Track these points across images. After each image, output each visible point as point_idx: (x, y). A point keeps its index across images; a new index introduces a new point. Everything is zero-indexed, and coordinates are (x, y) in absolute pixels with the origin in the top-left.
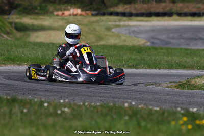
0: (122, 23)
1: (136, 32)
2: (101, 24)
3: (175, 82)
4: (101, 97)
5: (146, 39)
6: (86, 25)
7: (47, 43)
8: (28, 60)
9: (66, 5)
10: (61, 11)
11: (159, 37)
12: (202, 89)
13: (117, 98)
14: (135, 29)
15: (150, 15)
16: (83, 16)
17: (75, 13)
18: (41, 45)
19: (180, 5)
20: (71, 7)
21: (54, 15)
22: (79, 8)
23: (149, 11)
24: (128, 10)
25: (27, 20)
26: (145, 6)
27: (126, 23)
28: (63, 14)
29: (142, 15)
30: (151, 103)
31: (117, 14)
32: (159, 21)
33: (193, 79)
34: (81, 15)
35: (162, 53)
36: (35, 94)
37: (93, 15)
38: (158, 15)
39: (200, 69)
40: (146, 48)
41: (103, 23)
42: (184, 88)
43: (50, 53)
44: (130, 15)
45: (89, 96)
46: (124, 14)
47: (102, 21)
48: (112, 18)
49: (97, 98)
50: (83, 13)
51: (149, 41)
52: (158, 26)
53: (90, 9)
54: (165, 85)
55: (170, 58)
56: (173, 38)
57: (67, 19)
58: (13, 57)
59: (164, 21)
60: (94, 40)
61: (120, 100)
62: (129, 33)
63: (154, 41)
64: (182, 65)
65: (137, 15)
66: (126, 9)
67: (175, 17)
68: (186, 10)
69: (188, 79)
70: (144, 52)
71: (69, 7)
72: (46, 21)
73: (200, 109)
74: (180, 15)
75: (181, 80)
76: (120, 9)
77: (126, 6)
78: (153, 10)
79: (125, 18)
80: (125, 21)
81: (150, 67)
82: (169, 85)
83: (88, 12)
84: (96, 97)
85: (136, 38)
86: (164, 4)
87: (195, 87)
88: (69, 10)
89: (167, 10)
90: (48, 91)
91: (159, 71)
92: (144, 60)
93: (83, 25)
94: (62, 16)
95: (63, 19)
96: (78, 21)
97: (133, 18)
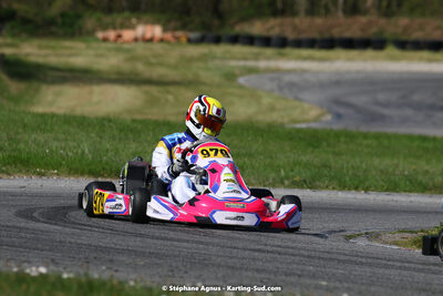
0: (262, 64)
1: (294, 87)
2: (211, 64)
3: (411, 232)
4: (257, 270)
5: (321, 106)
6: (175, 67)
7: (97, 118)
8: (61, 165)
9: (127, 14)
10: (115, 28)
11: (354, 100)
13: (294, 274)
14: (295, 78)
15: (330, 44)
16: (167, 42)
17: (148, 35)
18: (82, 122)
19: (404, 21)
20: (140, 20)
21: (97, 40)
23: (327, 36)
24: (275, 32)
26: (319, 21)
27: (273, 64)
28: (119, 36)
29: (312, 44)
30: (373, 289)
31: (250, 40)
32: (349, 59)
34: (162, 40)
35: (368, 146)
36: (111, 261)
37: (190, 41)
38: (349, 44)
41: (217, 62)
43: (108, 146)
44: (282, 43)
46: (266, 42)
47: (214, 57)
48: (238, 49)
49: (250, 274)
50: (169, 36)
51: (329, 111)
53: (184, 27)
54: (388, 237)
55: (387, 162)
56: (387, 105)
57: (128, 51)
58: (24, 156)
59: (365, 60)
61: (302, 280)
62: (281, 88)
63: (342, 110)
64: (420, 183)
65: (298, 44)
66: (272, 28)
67: (391, 50)
68: (417, 35)
70: (324, 144)
71: (134, 21)
74: (402, 45)
75: (425, 227)
76: (257, 28)
77: (273, 22)
78: (336, 33)
79: (269, 51)
80: (268, 58)
81: (343, 187)
82: (398, 237)
83: (179, 33)
84: (246, 270)
85: (297, 103)
86: (363, 20)
88: (132, 27)
89: (372, 32)
91: (367, 196)
92: (330, 168)
93: (169, 66)
94: (115, 41)
95: (118, 50)
96: (155, 56)
97: (288, 50)
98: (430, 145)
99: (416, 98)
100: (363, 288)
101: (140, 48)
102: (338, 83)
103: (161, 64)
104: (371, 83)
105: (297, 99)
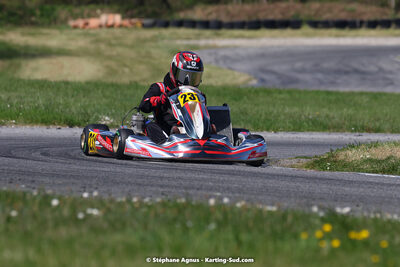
0: (202, 42)
1: (230, 61)
2: (160, 43)
3: (306, 157)
4: (162, 186)
5: (250, 73)
6: (132, 47)
7: (56, 82)
8: (18, 115)
9: (92, 6)
10: (83, 18)
11: (276, 68)
12: (359, 170)
13: (193, 188)
14: (228, 53)
15: (256, 25)
16: (126, 27)
17: (110, 22)
18: (43, 85)
19: (316, 5)
20: (103, 11)
21: (68, 27)
22: (118, 12)
23: (254, 19)
24: (212, 17)
25: (16, 37)
26: (248, 7)
27: (211, 42)
28: (87, 24)
29: (242, 25)
30: (260, 197)
31: (193, 24)
32: (273, 37)
33: (342, 150)
34: (121, 26)
35: (283, 99)
36: (33, 181)
37: (145, 26)
38: (272, 25)
39: (355, 131)
40: (250, 91)
41: (166, 42)
42: (324, 169)
43: (61, 102)
44: (219, 25)
45: (140, 185)
46: (206, 25)
47: (163, 39)
48: (183, 31)
49: (154, 189)
50: (126, 22)
51: (255, 78)
52: (272, 47)
53: (139, 15)
54: (287, 162)
55: (296, 109)
56: (303, 71)
57: (94, 35)
59: (285, 37)
60: (146, 74)
61: (200, 192)
62: (217, 61)
63: (266, 77)
64: (321, 124)
65: (232, 26)
66: (210, 14)
67: (306, 29)
68: (326, 16)
69: (332, 151)
70: (245, 98)
71: (99, 11)
72: (53, 39)
73: (355, 208)
74: (315, 24)
75: (319, 154)
76: (198, 14)
77: (211, 9)
78: (262, 16)
79: (208, 32)
80: (208, 38)
82: (294, 162)
83: (134, 20)
84: (152, 186)
85: (229, 72)
86: (283, 5)
87: (345, 166)
88: (98, 16)
89: (290, 15)
90: (58, 176)
91: (276, 135)
92: (247, 114)
93: (126, 46)
94: (84, 28)
95: (86, 35)
96: (116, 38)
97: (223, 31)
98: (333, 98)
99: (326, 65)
100: (253, 197)
101: (104, 33)
102: (262, 56)
103: (121, 45)
104: (291, 55)
105: (230, 69)
